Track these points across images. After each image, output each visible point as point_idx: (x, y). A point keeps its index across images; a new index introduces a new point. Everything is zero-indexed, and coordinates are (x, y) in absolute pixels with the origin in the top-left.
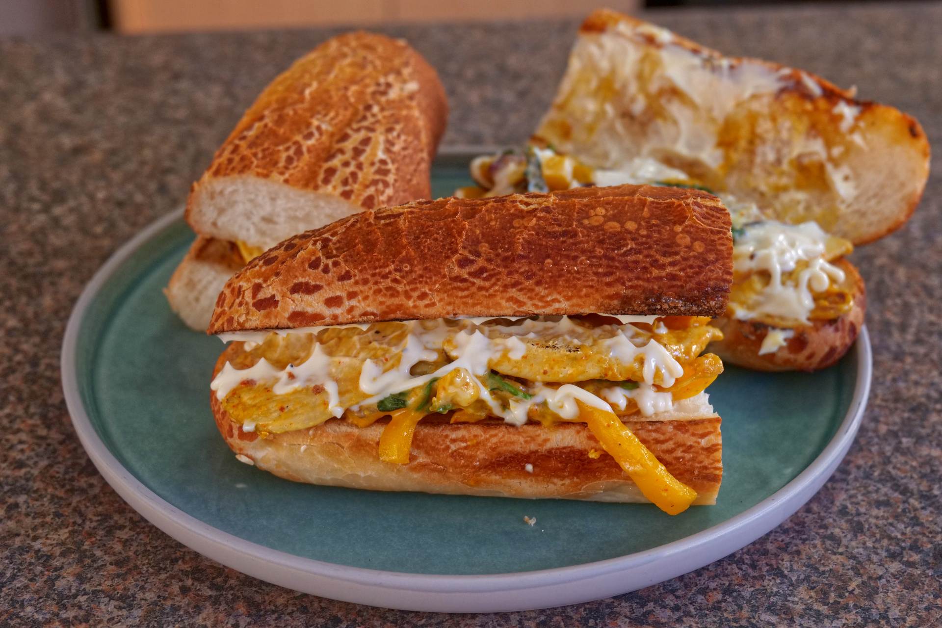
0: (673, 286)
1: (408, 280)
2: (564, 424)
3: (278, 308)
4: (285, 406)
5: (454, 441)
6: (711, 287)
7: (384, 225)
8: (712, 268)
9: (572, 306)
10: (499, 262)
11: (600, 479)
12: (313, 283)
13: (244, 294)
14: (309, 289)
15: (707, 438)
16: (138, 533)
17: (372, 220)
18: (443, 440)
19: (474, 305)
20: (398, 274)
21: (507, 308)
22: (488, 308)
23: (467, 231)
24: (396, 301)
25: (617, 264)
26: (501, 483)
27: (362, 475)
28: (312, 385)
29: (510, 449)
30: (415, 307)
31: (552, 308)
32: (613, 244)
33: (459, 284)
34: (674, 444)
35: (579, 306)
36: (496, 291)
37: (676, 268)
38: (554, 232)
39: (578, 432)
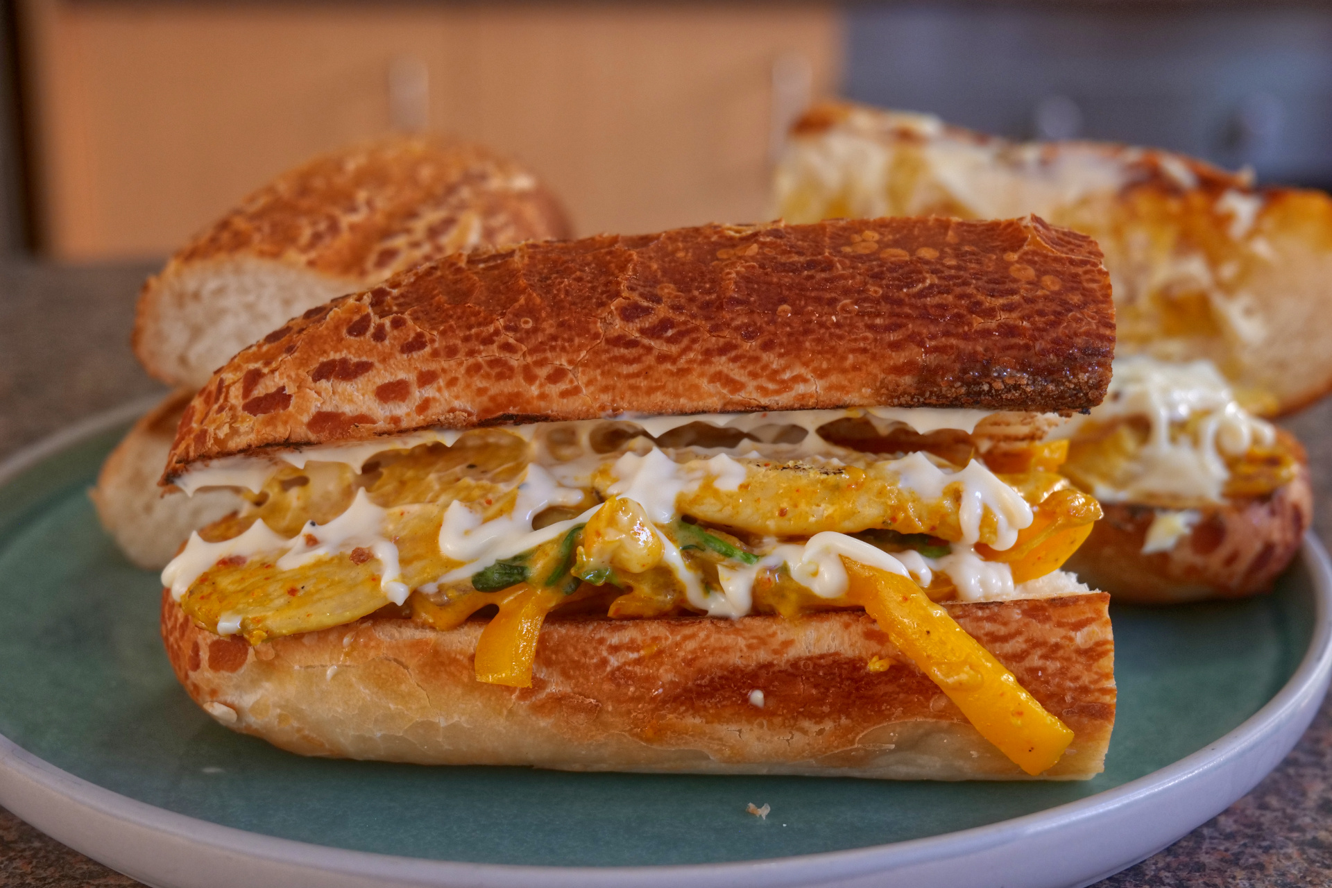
0: (1011, 347)
1: (530, 347)
2: (818, 610)
3: (291, 408)
4: (299, 587)
5: (615, 649)
6: (1079, 349)
7: (484, 269)
8: (1078, 315)
9: (830, 388)
10: (695, 310)
11: (888, 717)
12: (355, 360)
13: (227, 393)
14: (346, 371)
15: (1086, 630)
17: (463, 264)
18: (596, 649)
19: (650, 391)
20: (511, 334)
21: (711, 395)
22: (677, 395)
23: (635, 265)
24: (507, 387)
25: (907, 310)
26: (704, 734)
27: (443, 723)
28: (349, 552)
29: (721, 661)
30: (543, 396)
31: (793, 393)
32: (899, 280)
33: (623, 351)
34: (1026, 641)
35: (841, 388)
36: (691, 361)
37: (1014, 315)
38: (793, 263)
39: (847, 626)
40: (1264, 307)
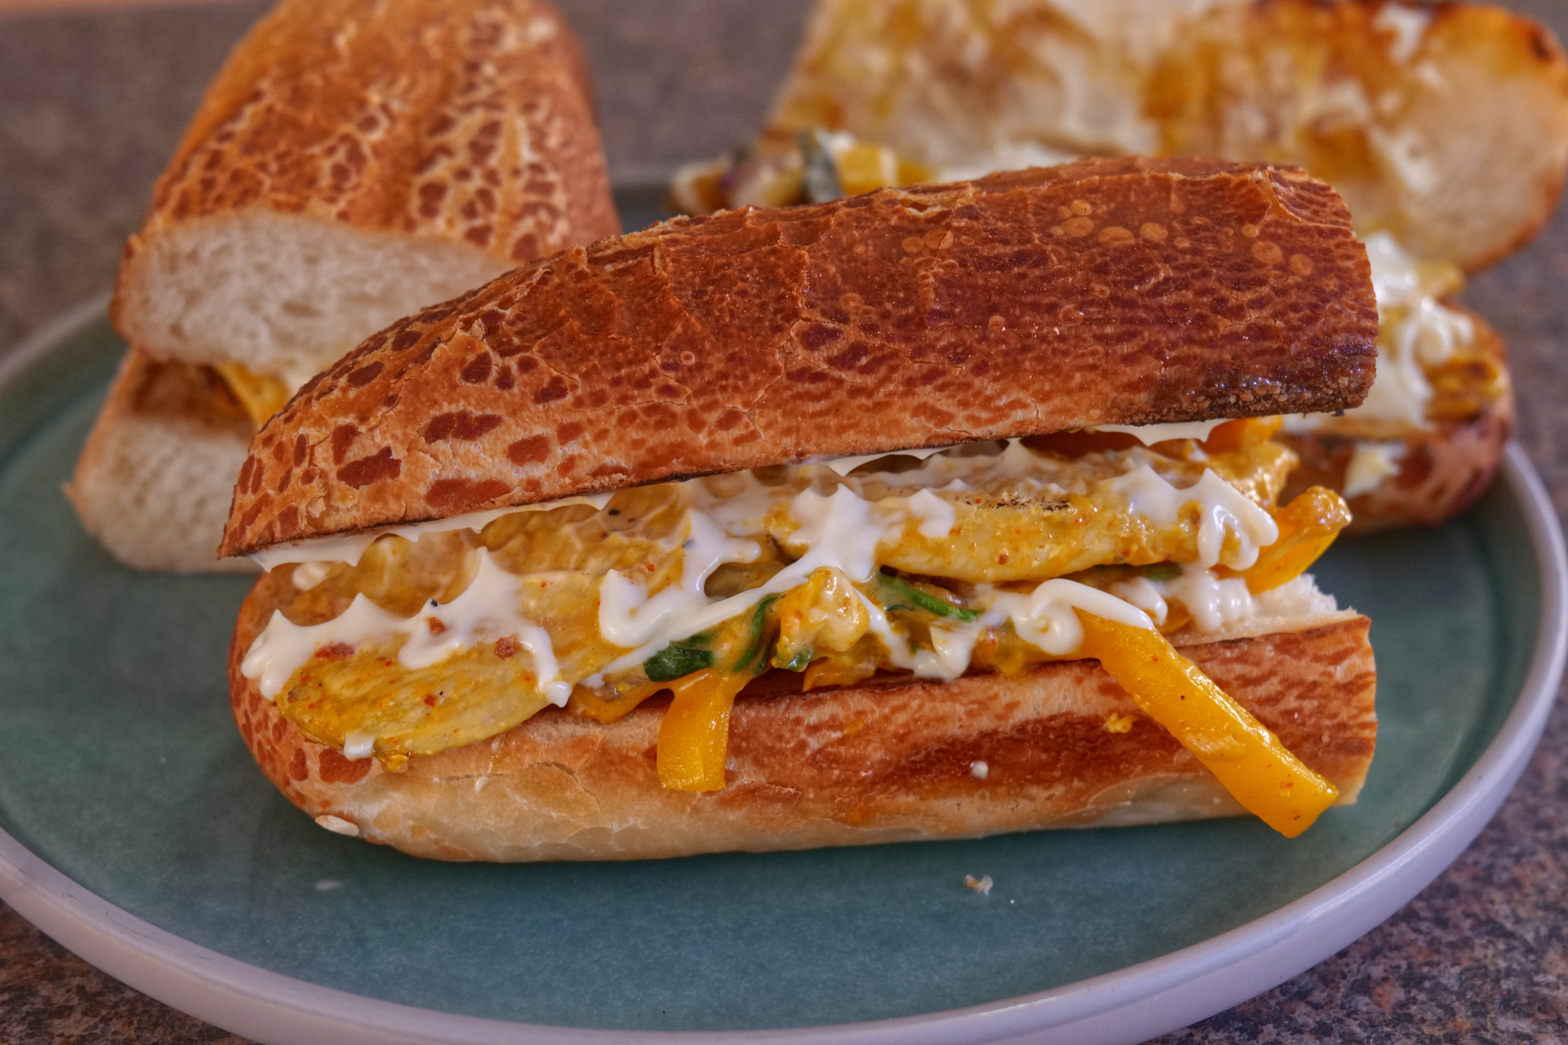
0: (1264, 352)
1: (695, 387)
2: (1044, 665)
3: (401, 477)
4: (436, 693)
5: (814, 729)
6: (1340, 348)
7: (613, 274)
8: (1337, 307)
9: (1052, 413)
10: (891, 330)
11: (1126, 776)
12: (477, 413)
13: (312, 454)
14: (469, 428)
15: (1346, 663)
16: (106, 1020)
17: (584, 266)
18: (792, 731)
19: (842, 429)
20: (672, 374)
21: (914, 431)
22: (873, 433)
23: (809, 269)
24: (669, 436)
25: (1142, 314)
26: (918, 811)
27: (616, 828)
28: (491, 640)
29: (938, 733)
30: (713, 445)
31: (1010, 421)
32: (1127, 274)
33: (808, 386)
34: (1281, 682)
35: (1066, 411)
36: (890, 394)
37: (1265, 313)
38: (998, 257)
39: (1079, 681)
40: (1431, 147)
